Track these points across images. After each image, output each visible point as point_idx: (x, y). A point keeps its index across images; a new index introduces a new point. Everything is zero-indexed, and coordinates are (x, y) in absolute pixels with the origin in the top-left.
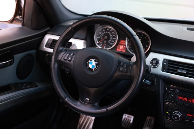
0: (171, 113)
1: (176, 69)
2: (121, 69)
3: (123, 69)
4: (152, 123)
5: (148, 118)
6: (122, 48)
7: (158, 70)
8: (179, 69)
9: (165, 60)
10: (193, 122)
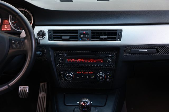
0: (64, 75)
1: (60, 36)
2: (14, 46)
3: (16, 46)
4: (46, 87)
5: (41, 84)
6: (7, 28)
7: (46, 41)
8: (63, 36)
9: (49, 31)
10: (83, 77)
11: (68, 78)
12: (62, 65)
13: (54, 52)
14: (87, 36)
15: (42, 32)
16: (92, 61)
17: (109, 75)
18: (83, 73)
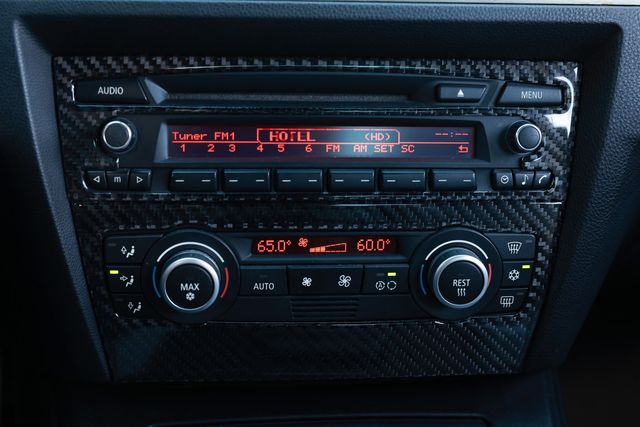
0: (145, 267)
10: (307, 282)
11: (180, 297)
12: (128, 185)
13: (55, 68)
16: (380, 142)
17: (516, 262)
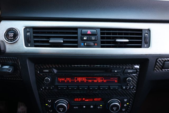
0: (53, 104)
1: (46, 38)
7: (20, 46)
8: (52, 39)
9: (26, 29)
10: (84, 107)
11: (59, 111)
13: (35, 66)
14: (93, 38)
15: (13, 30)
16: (99, 80)
17: (126, 103)
18: (84, 101)
